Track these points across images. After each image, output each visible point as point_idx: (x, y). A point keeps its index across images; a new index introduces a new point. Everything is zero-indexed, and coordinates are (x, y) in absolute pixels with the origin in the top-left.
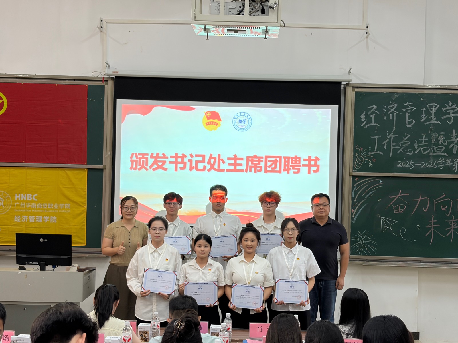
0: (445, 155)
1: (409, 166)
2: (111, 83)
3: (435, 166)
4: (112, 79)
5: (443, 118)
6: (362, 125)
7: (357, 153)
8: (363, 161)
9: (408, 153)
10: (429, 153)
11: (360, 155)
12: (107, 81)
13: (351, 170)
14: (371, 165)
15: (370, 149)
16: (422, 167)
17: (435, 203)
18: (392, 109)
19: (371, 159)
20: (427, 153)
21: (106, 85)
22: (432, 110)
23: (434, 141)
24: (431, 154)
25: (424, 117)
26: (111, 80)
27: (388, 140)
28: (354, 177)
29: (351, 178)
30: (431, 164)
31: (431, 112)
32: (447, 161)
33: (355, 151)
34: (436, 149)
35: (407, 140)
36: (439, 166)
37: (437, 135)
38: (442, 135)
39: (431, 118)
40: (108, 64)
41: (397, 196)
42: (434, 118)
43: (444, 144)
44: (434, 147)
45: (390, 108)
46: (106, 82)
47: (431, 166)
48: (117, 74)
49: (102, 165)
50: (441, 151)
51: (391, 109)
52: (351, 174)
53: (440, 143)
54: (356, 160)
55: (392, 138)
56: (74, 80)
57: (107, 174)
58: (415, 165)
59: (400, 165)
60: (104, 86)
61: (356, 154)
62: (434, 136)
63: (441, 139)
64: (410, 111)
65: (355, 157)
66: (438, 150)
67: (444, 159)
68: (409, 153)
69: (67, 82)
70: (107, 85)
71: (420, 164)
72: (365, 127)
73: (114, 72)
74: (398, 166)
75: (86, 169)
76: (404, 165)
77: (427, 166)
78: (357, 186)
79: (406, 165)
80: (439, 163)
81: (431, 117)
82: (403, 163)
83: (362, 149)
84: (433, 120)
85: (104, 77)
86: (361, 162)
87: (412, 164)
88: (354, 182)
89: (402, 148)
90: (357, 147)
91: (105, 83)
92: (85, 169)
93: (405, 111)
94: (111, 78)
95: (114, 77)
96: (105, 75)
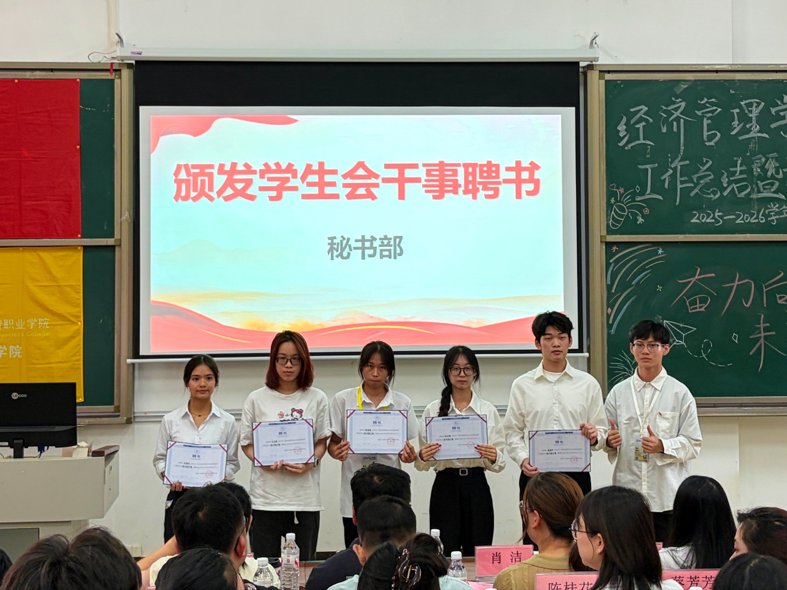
0: (781, 197)
1: (713, 221)
2: (126, 74)
3: (762, 219)
4: (129, 66)
5: (772, 126)
6: (621, 144)
7: (613, 199)
8: (626, 214)
9: (709, 196)
10: (749, 194)
11: (620, 202)
12: (120, 70)
13: (604, 232)
14: (640, 220)
15: (638, 189)
16: (738, 221)
17: (765, 290)
18: (676, 111)
19: (640, 209)
20: (745, 195)
21: (118, 78)
22: (751, 112)
23: (757, 171)
24: (754, 196)
25: (737, 126)
26: (128, 68)
27: (671, 171)
28: (609, 245)
29: (604, 247)
30: (755, 216)
31: (750, 115)
32: (783, 209)
33: (610, 194)
34: (763, 185)
35: (707, 170)
36: (769, 219)
37: (763, 160)
38: (772, 158)
39: (751, 127)
40: (120, 37)
41: (693, 280)
42: (756, 127)
43: (776, 176)
44: (759, 182)
45: (673, 109)
46: (118, 73)
47: (755, 219)
48: (139, 55)
49: (113, 237)
50: (772, 190)
51: (674, 112)
52: (604, 240)
53: (769, 174)
54: (613, 212)
55: (679, 168)
56: (52, 70)
57: (123, 257)
58: (725, 218)
59: (696, 219)
60: (113, 80)
61: (613, 201)
62: (758, 161)
63: (771, 167)
64: (710, 115)
65: (609, 206)
66: (766, 187)
67: (777, 205)
68: (712, 196)
69: (38, 75)
70: (120, 78)
71: (734, 217)
72: (626, 148)
73: (133, 53)
74: (692, 221)
75: (79, 248)
76: (703, 219)
77: (747, 219)
78: (616, 262)
79: (707, 219)
80: (769, 212)
81: (750, 125)
82: (702, 215)
83: (622, 190)
84: (755, 132)
85: (112, 64)
86: (622, 216)
87: (718, 216)
88: (609, 255)
89: (699, 187)
90: (613, 187)
91: (115, 75)
92: (77, 249)
93: (701, 114)
94: (128, 64)
95: (133, 62)
96: (113, 58)
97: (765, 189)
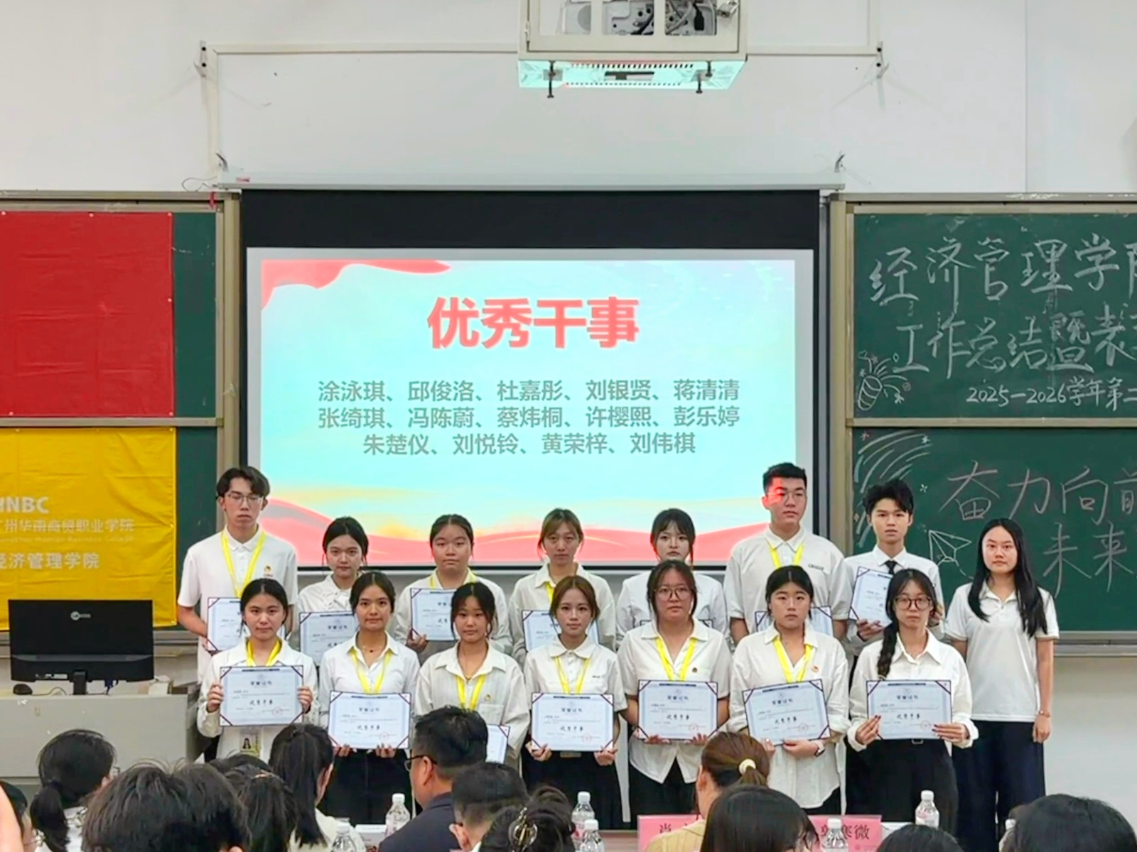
0: (1087, 369)
1: (996, 400)
2: (231, 207)
3: (1062, 398)
4: (234, 196)
5: (1078, 275)
6: (874, 299)
9: (992, 368)
10: (1045, 364)
12: (222, 202)
13: (851, 414)
16: (1030, 401)
17: (1064, 492)
18: (949, 255)
19: (899, 383)
20: (1039, 366)
21: (220, 212)
22: (1049, 256)
23: (1056, 334)
24: (1052, 368)
25: (1029, 275)
26: (233, 198)
27: (941, 335)
28: (857, 430)
29: (851, 434)
30: (1053, 394)
31: (1048, 261)
32: (1091, 385)
33: (859, 364)
34: (1064, 354)
35: (987, 334)
36: (1071, 398)
37: (1065, 320)
38: (1076, 318)
39: (1049, 276)
40: (222, 159)
41: (969, 477)
42: (1056, 276)
43: (1082, 342)
44: (1058, 349)
45: (944, 253)
46: (220, 205)
47: (1052, 398)
48: (246, 183)
49: (214, 416)
50: (1076, 360)
51: (945, 256)
52: (850, 424)
53: (1073, 338)
54: (863, 388)
55: (951, 330)
56: (137, 201)
57: (227, 440)
58: (1013, 396)
59: (974, 398)
60: (213, 215)
61: (862, 373)
62: (1058, 322)
63: (1075, 329)
64: (994, 260)
65: (858, 380)
66: (1068, 356)
67: (1083, 380)
68: (995, 367)
69: (119, 207)
70: (223, 211)
71: (1024, 395)
72: (881, 304)
73: (238, 179)
74: (968, 400)
75: (171, 429)
76: (982, 397)
77: (1041, 398)
78: (866, 453)
79: (988, 397)
80: (1071, 389)
81: (1048, 273)
82: (981, 392)
83: (875, 359)
84: (1054, 282)
85: (213, 193)
87: (1003, 394)
88: (857, 445)
89: (979, 354)
90: (863, 355)
91: (217, 208)
92: (169, 430)
93: (981, 259)
94: (233, 193)
95: (240, 191)
96: (215, 186)
97: (1066, 358)
